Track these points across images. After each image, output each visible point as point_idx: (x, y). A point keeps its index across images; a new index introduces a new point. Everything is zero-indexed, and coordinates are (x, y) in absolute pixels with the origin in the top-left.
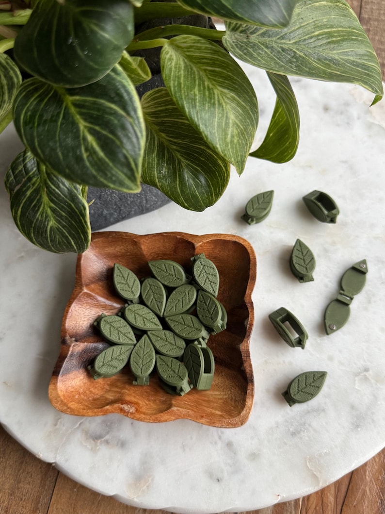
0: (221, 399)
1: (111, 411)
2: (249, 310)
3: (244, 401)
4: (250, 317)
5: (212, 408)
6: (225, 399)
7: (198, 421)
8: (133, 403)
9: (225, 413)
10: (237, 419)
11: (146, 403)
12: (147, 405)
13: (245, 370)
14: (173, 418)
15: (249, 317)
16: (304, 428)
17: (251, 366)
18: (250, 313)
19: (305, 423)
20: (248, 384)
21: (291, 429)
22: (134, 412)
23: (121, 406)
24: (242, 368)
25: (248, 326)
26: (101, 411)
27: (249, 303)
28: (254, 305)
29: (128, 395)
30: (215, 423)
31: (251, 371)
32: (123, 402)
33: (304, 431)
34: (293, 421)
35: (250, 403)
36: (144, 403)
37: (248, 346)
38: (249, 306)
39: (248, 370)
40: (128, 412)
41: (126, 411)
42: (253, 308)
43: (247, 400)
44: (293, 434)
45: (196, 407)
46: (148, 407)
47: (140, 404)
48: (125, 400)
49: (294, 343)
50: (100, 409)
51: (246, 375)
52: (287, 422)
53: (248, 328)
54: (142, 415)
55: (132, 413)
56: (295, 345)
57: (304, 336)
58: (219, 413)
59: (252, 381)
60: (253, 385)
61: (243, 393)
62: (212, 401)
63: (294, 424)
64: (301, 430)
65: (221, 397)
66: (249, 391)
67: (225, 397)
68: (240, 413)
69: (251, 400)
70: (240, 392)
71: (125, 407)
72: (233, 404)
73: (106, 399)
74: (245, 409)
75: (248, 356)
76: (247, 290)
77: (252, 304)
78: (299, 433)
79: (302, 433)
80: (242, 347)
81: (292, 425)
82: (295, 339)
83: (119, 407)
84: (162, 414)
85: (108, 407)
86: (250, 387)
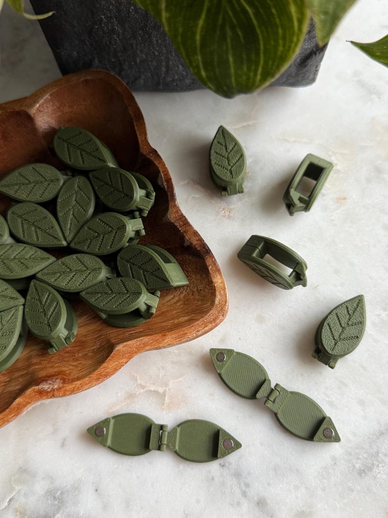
0: (178, 301)
1: (25, 403)
2: (155, 162)
3: (210, 283)
4: (161, 171)
5: (173, 319)
6: (184, 298)
7: (161, 345)
8: (53, 376)
9: (193, 315)
10: (213, 311)
11: (73, 366)
12: (76, 366)
13: (191, 244)
14: (124, 360)
15: (159, 172)
16: (379, 462)
17: (196, 233)
18: (158, 166)
19: (378, 453)
20: (204, 259)
21: (357, 466)
22: (61, 385)
23: (37, 388)
24: (186, 244)
25: (165, 184)
26: (10, 411)
27: (151, 153)
28: (159, 153)
29: (42, 369)
30: (186, 333)
31: (201, 240)
32: (37, 381)
33: (378, 466)
34: (358, 451)
35: (220, 281)
36: (71, 367)
37: (178, 210)
38: (152, 157)
39: (195, 242)
40: (53, 390)
41: (49, 390)
42: (160, 157)
43: (214, 280)
44: (362, 473)
45: (149, 329)
46: (79, 369)
47: (65, 371)
48: (40, 378)
49: (290, 282)
50: (7, 410)
51: (196, 249)
52: (350, 454)
53: (166, 187)
54: (76, 383)
55: (59, 389)
56: (292, 284)
57: (302, 266)
58: (186, 318)
59: (208, 251)
60: (212, 256)
61: (204, 276)
62: (167, 311)
63: (361, 457)
64: (373, 464)
65: (177, 298)
66: (210, 268)
67: (182, 296)
68: (213, 302)
69: (219, 277)
70: (198, 277)
71: (45, 386)
72: (197, 297)
73: (10, 392)
74: (217, 293)
75: (186, 223)
76: (139, 137)
77: (155, 152)
78: (370, 469)
79: (375, 470)
80: (171, 216)
81: (358, 459)
82: (289, 276)
83: (34, 391)
84: (105, 365)
85: (18, 400)
86: (209, 262)
